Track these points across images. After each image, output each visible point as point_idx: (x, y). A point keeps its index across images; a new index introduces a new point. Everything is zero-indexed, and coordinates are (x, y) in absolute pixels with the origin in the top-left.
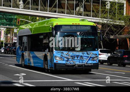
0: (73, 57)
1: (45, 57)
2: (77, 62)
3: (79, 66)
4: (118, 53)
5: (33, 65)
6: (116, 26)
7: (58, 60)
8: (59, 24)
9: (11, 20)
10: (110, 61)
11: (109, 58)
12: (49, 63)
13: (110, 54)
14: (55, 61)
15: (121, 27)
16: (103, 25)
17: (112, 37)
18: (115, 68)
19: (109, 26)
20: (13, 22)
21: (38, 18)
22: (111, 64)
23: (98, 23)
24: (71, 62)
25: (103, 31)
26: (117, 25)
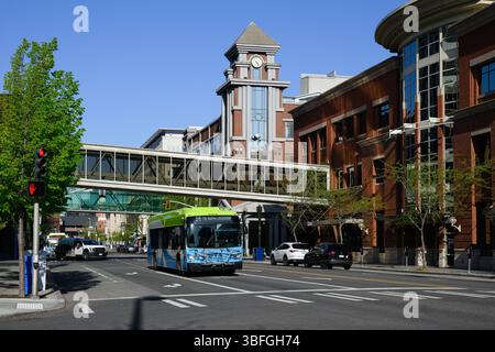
0: (210, 255)
1: (178, 255)
2: (215, 261)
3: (217, 266)
4: (321, 248)
5: (165, 266)
6: (316, 208)
7: (192, 259)
8: (193, 215)
9: (156, 203)
10: (308, 262)
11: (306, 256)
12: (182, 262)
13: (307, 251)
14: (188, 261)
15: (324, 208)
16: (296, 205)
17: (310, 224)
18: (317, 273)
19: (304, 208)
20: (160, 206)
21: (197, 199)
22: (309, 266)
23: (288, 203)
24: (208, 262)
25: (295, 216)
26: (318, 206)
